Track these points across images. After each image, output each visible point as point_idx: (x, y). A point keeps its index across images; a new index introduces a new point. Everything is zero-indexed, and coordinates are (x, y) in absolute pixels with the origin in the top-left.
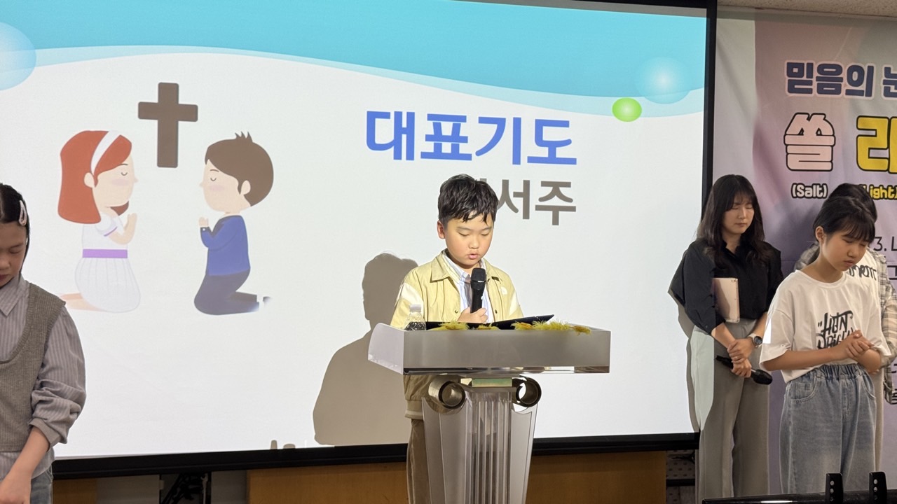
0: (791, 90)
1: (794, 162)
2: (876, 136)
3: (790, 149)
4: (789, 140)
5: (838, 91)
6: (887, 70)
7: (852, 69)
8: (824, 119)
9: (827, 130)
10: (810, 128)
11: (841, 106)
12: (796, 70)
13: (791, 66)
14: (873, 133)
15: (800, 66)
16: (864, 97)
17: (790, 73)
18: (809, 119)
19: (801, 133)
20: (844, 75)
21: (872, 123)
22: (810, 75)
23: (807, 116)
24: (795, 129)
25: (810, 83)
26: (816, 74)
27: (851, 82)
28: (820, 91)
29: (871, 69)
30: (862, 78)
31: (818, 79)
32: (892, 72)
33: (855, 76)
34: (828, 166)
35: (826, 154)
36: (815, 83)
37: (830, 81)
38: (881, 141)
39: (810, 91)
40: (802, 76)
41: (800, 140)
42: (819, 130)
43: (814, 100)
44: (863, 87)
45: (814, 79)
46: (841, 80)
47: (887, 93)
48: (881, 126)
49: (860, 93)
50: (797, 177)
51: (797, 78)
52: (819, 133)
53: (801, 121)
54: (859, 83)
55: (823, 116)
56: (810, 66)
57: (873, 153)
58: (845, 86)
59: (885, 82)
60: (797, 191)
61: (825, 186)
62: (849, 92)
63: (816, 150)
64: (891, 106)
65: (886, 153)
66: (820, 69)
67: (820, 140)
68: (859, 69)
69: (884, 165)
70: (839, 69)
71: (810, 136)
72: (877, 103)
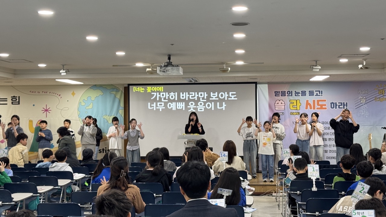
0: (275, 96)
1: (276, 109)
3: (276, 106)
4: (275, 105)
5: (285, 95)
6: (295, 92)
7: (288, 92)
8: (283, 101)
9: (283, 103)
10: (280, 102)
11: (286, 98)
12: (276, 92)
13: (275, 92)
14: (293, 103)
15: (277, 92)
17: (275, 93)
18: (279, 101)
19: (278, 103)
20: (286, 93)
21: (293, 101)
22: (279, 93)
24: (277, 103)
25: (279, 95)
26: (280, 93)
27: (288, 94)
28: (281, 96)
29: (292, 91)
30: (290, 93)
32: (296, 92)
33: (289, 93)
34: (284, 109)
35: (283, 107)
36: (280, 95)
37: (283, 94)
38: (295, 104)
39: (279, 96)
41: (278, 105)
43: (280, 97)
44: (291, 95)
47: (296, 95)
48: (295, 102)
49: (290, 96)
51: (277, 94)
52: (282, 103)
53: (278, 101)
54: (290, 94)
56: (279, 92)
57: (293, 106)
58: (287, 95)
61: (283, 113)
62: (287, 96)
64: (297, 98)
65: (296, 106)
66: (281, 92)
67: (282, 105)
68: (290, 92)
69: (296, 108)
70: (285, 92)
71: (280, 104)
72: (294, 97)
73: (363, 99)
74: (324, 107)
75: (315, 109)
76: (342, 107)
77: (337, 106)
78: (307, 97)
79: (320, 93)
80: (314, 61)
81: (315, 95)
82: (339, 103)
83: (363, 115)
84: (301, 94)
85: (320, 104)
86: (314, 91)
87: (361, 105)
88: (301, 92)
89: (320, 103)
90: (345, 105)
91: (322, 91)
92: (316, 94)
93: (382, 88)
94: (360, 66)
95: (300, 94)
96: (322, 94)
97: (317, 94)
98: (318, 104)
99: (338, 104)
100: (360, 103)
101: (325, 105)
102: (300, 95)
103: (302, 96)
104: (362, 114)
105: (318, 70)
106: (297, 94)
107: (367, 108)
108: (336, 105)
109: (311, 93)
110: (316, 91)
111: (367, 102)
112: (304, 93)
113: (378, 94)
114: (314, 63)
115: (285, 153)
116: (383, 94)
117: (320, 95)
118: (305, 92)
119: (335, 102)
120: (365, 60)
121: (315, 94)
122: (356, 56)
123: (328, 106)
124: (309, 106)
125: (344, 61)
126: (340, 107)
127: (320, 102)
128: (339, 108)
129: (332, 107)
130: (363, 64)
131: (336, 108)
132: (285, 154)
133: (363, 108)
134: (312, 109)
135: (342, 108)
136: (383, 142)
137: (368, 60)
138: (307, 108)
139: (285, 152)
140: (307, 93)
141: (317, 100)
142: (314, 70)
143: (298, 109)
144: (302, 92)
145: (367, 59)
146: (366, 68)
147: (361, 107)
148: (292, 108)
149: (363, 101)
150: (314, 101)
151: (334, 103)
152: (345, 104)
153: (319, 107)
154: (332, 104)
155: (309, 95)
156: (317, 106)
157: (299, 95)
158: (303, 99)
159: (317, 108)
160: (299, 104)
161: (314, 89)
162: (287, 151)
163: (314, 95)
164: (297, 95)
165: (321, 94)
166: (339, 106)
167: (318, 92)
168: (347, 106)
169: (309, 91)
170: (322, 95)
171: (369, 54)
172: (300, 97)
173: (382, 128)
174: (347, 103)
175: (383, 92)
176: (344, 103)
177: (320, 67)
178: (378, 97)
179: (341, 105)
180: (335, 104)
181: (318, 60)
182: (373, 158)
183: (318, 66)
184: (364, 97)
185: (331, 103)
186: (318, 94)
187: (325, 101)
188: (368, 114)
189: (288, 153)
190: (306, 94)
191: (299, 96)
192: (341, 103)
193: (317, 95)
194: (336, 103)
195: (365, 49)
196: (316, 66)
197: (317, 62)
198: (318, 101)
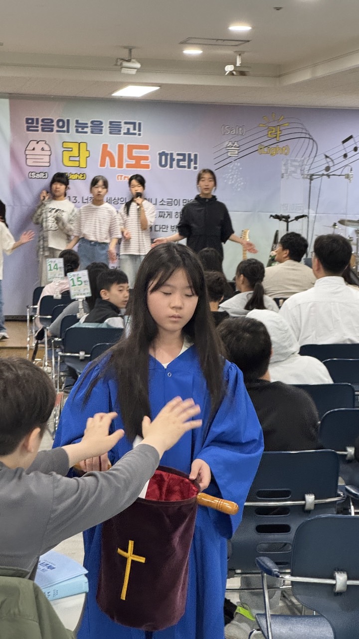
0: (28, 129)
1: (30, 162)
2: (71, 151)
3: (28, 157)
4: (27, 152)
5: (52, 130)
6: (77, 121)
7: (59, 121)
8: (45, 143)
9: (46, 148)
10: (38, 147)
11: (55, 138)
12: (30, 121)
13: (27, 120)
14: (70, 149)
15: (32, 119)
16: (66, 133)
17: (27, 123)
18: (38, 143)
19: (34, 149)
20: (55, 123)
21: (70, 145)
22: (37, 123)
23: (36, 142)
24: (31, 147)
25: (38, 127)
26: (40, 123)
27: (58, 126)
28: (43, 130)
29: (68, 121)
30: (64, 125)
31: (42, 125)
32: (80, 122)
33: (61, 124)
34: (48, 164)
35: (47, 159)
36: (40, 128)
37: (47, 126)
38: (75, 153)
39: (37, 131)
40: (33, 124)
41: (33, 152)
42: (42, 148)
43: (40, 134)
44: (65, 129)
45: (39, 125)
46: (53, 125)
47: (77, 131)
48: (75, 147)
49: (64, 131)
50: (32, 169)
51: (31, 124)
52: (43, 149)
53: (33, 144)
54: (63, 127)
55: (44, 142)
56: (37, 120)
57: (72, 159)
58: (56, 128)
59: (76, 127)
60: (31, 175)
61: (46, 174)
62: (58, 131)
63: (41, 157)
64: (80, 137)
65: (77, 159)
66: (43, 120)
67: (43, 153)
68: (63, 121)
69: (77, 164)
70: (52, 121)
71: (38, 151)
72: (72, 136)
73: (233, 148)
74: (143, 162)
75: (122, 167)
76: (186, 163)
77: (175, 163)
78: (106, 137)
79: (135, 129)
80: (125, 47)
81: (125, 134)
82: (178, 155)
83: (232, 185)
84: (89, 128)
85: (134, 154)
86: (122, 124)
87: (228, 161)
88: (89, 125)
89: (135, 152)
90: (192, 160)
91: (140, 124)
92: (126, 131)
93: (275, 124)
94: (229, 68)
95: (87, 127)
96: (140, 130)
97: (128, 129)
98: (130, 157)
99: (176, 157)
100: (225, 156)
101: (146, 158)
102: (88, 130)
103: (92, 132)
104: (230, 183)
105: (134, 72)
106: (81, 127)
107: (241, 168)
108: (172, 160)
109: (115, 128)
110: (126, 123)
111: (241, 154)
112: (97, 127)
113: (266, 138)
114: (125, 53)
115: (52, 268)
116: (276, 137)
117: (135, 134)
118: (101, 123)
119: (169, 152)
120: (240, 55)
121: (124, 130)
122: (220, 42)
123: (153, 161)
124: (108, 159)
125: (193, 52)
126: (181, 163)
127: (134, 150)
128: (179, 166)
129: (163, 163)
130: (234, 64)
131: (171, 166)
132: (50, 270)
133: (232, 169)
134: (114, 166)
135: (184, 167)
136: (272, 250)
137: (246, 54)
138: (103, 164)
139: (53, 265)
140: (106, 127)
141: (128, 146)
142: (124, 71)
143: (83, 164)
144: (92, 122)
145: (244, 52)
146: (242, 73)
147: (228, 166)
148: (67, 162)
149: (234, 153)
150: (121, 147)
151: (166, 155)
152: (192, 157)
153: (133, 162)
154: (163, 158)
155: (111, 133)
156: (126, 161)
157: (85, 130)
158: (95, 142)
159: (128, 166)
160: (84, 154)
161: (121, 118)
162: (56, 265)
163: (122, 132)
164: (80, 130)
165: (137, 132)
166: (179, 161)
167: (131, 127)
168: (195, 163)
169: (111, 123)
170: (140, 135)
171: (248, 41)
172: (88, 137)
173: (271, 216)
174: (196, 156)
175: (279, 132)
176: (189, 155)
177: (138, 65)
178: (266, 144)
179: (184, 160)
180: (169, 157)
181: (134, 48)
182: (246, 279)
183: (133, 62)
184: (236, 144)
185: (161, 155)
186: (132, 131)
187: (146, 147)
188: (242, 183)
189: (60, 268)
190: (104, 129)
191: (86, 132)
192: (184, 155)
193: (128, 133)
194: (172, 154)
195: (240, 28)
196: (129, 61)
197: (133, 50)
198: (131, 148)
